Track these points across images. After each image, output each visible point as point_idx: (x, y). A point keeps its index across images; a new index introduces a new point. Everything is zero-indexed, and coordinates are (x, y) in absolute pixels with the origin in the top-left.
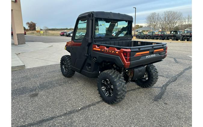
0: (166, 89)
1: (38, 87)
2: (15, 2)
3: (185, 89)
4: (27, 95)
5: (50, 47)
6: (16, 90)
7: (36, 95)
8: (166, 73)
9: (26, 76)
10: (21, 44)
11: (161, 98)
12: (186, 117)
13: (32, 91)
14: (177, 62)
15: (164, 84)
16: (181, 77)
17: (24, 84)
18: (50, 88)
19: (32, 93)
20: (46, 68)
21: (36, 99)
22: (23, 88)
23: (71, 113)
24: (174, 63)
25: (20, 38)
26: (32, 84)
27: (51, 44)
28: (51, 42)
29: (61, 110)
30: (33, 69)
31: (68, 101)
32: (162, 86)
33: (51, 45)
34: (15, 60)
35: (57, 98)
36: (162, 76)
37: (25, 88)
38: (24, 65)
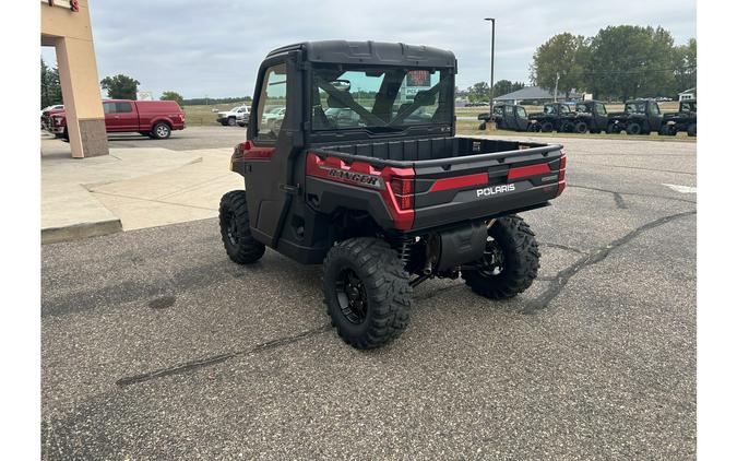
0: (565, 283)
1: (171, 280)
2: (72, 9)
3: (626, 281)
4: (142, 302)
5: (193, 163)
6: (107, 289)
7: (169, 302)
8: (578, 239)
9: (130, 253)
10: (95, 156)
11: (545, 306)
12: (608, 352)
13: (153, 291)
14: (621, 205)
15: (564, 268)
16: (622, 251)
17: (128, 274)
18: (209, 283)
19: (154, 297)
20: (188, 227)
21: (170, 311)
22: (125, 284)
23: (275, 346)
24: (611, 208)
25: (89, 136)
26: (150, 274)
27: (197, 154)
28: (197, 147)
29: (246, 339)
30: (148, 232)
31: (265, 316)
32: (555, 274)
33: (198, 157)
34: (85, 206)
35: (231, 309)
36: (562, 247)
37: (133, 284)
38: (116, 219)
